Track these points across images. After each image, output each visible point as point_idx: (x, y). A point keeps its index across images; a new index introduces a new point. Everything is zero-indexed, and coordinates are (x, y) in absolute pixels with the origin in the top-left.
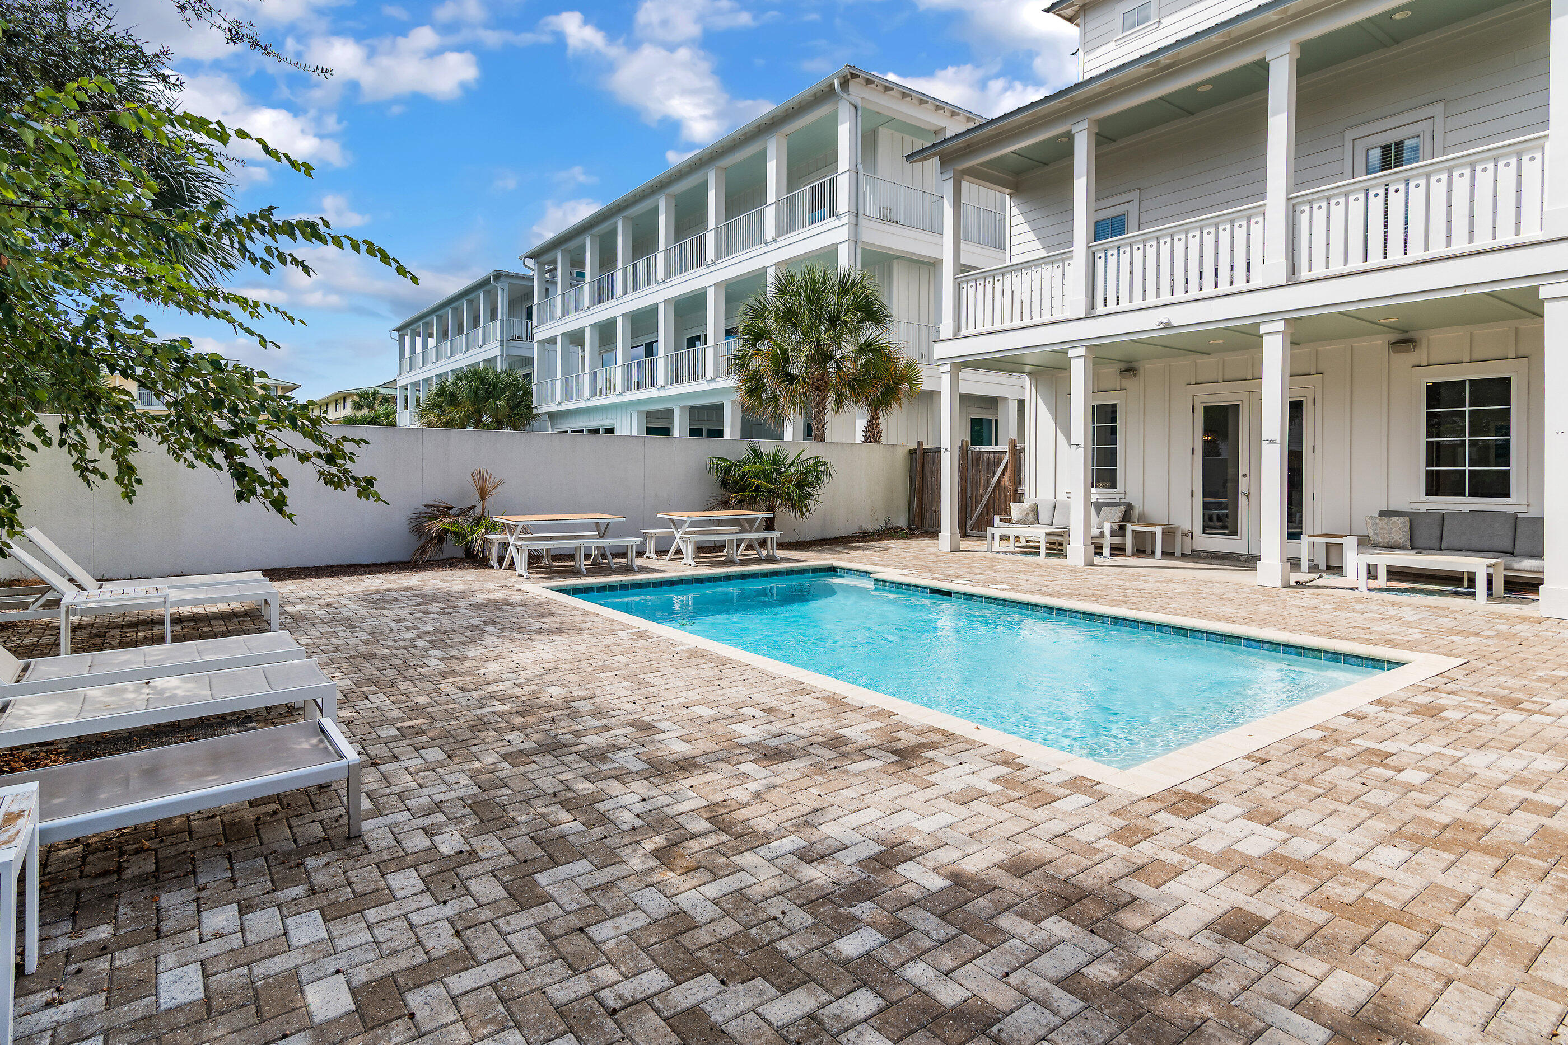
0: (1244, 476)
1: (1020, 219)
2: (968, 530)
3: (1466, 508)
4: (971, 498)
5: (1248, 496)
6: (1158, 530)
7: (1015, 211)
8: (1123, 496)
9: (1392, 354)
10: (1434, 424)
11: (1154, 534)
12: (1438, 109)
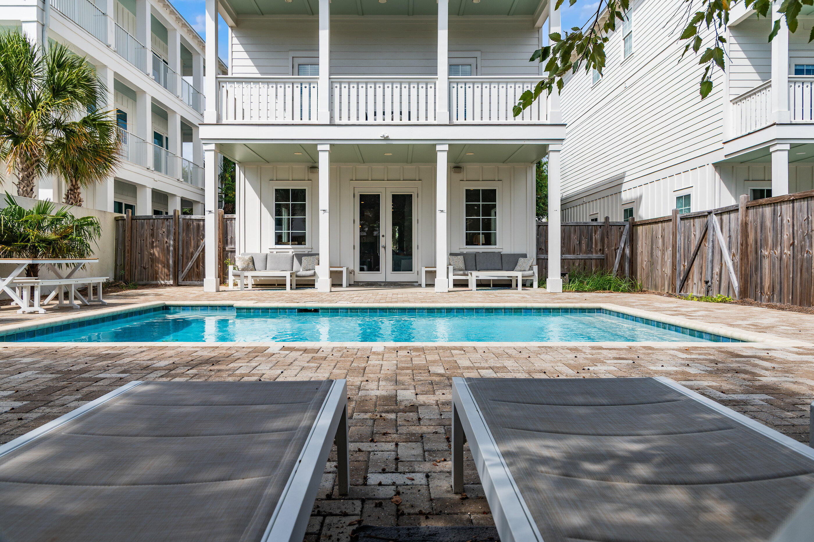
0: (383, 236)
1: (240, 48)
2: (180, 280)
3: (481, 251)
4: (182, 256)
5: (385, 248)
6: (344, 270)
7: (236, 41)
8: (310, 250)
9: (452, 173)
10: (470, 210)
11: (341, 272)
12: (478, 54)
